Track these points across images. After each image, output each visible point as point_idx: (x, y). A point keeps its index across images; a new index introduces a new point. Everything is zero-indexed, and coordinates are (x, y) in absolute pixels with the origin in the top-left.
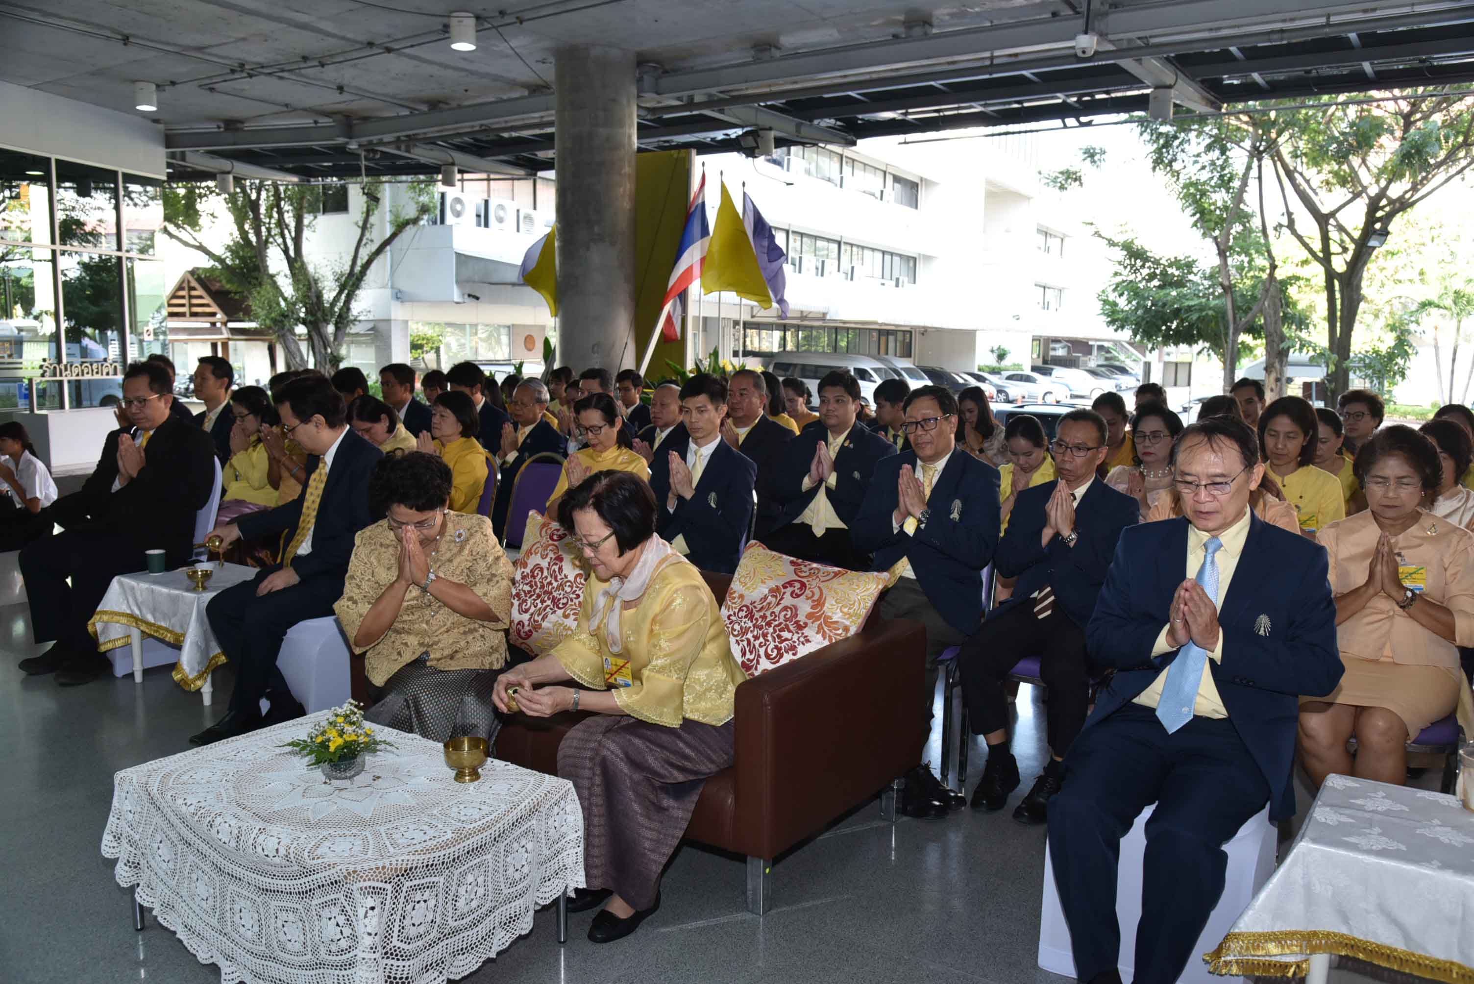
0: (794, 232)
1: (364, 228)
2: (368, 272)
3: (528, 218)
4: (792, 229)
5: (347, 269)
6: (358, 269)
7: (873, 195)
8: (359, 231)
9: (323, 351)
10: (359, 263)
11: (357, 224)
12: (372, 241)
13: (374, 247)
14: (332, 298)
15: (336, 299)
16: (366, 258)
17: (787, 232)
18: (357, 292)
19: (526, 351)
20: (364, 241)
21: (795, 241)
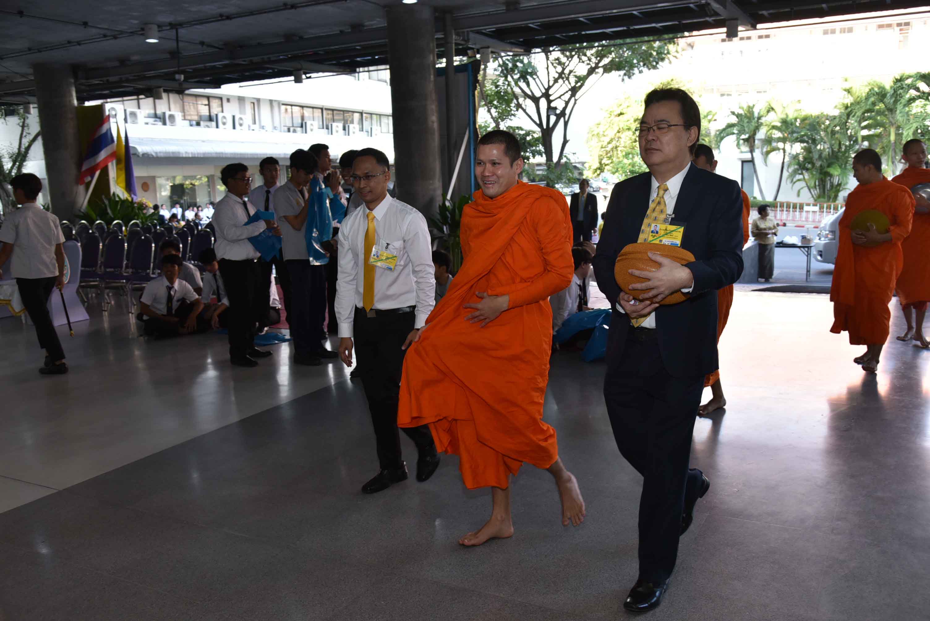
0: (326, 109)
1: (23, 127)
2: (30, 152)
3: (133, 114)
4: (324, 107)
5: (16, 150)
6: (23, 150)
7: (386, 82)
8: (20, 129)
9: (6, 198)
10: (23, 147)
11: (19, 124)
12: (29, 134)
13: (31, 137)
14: (9, 168)
15: (12, 168)
16: (27, 144)
17: (322, 109)
18: (25, 164)
19: (143, 192)
20: (24, 134)
21: (328, 114)
